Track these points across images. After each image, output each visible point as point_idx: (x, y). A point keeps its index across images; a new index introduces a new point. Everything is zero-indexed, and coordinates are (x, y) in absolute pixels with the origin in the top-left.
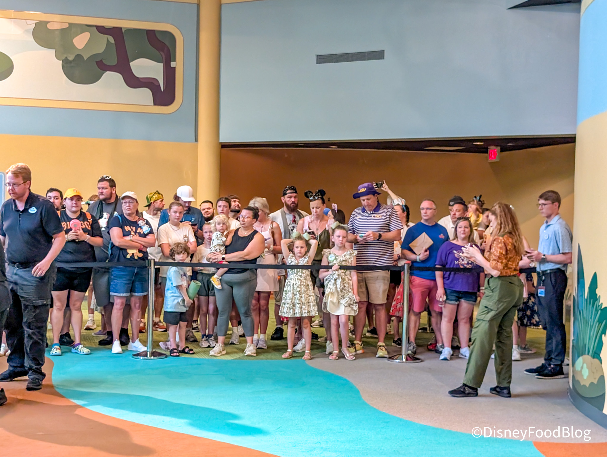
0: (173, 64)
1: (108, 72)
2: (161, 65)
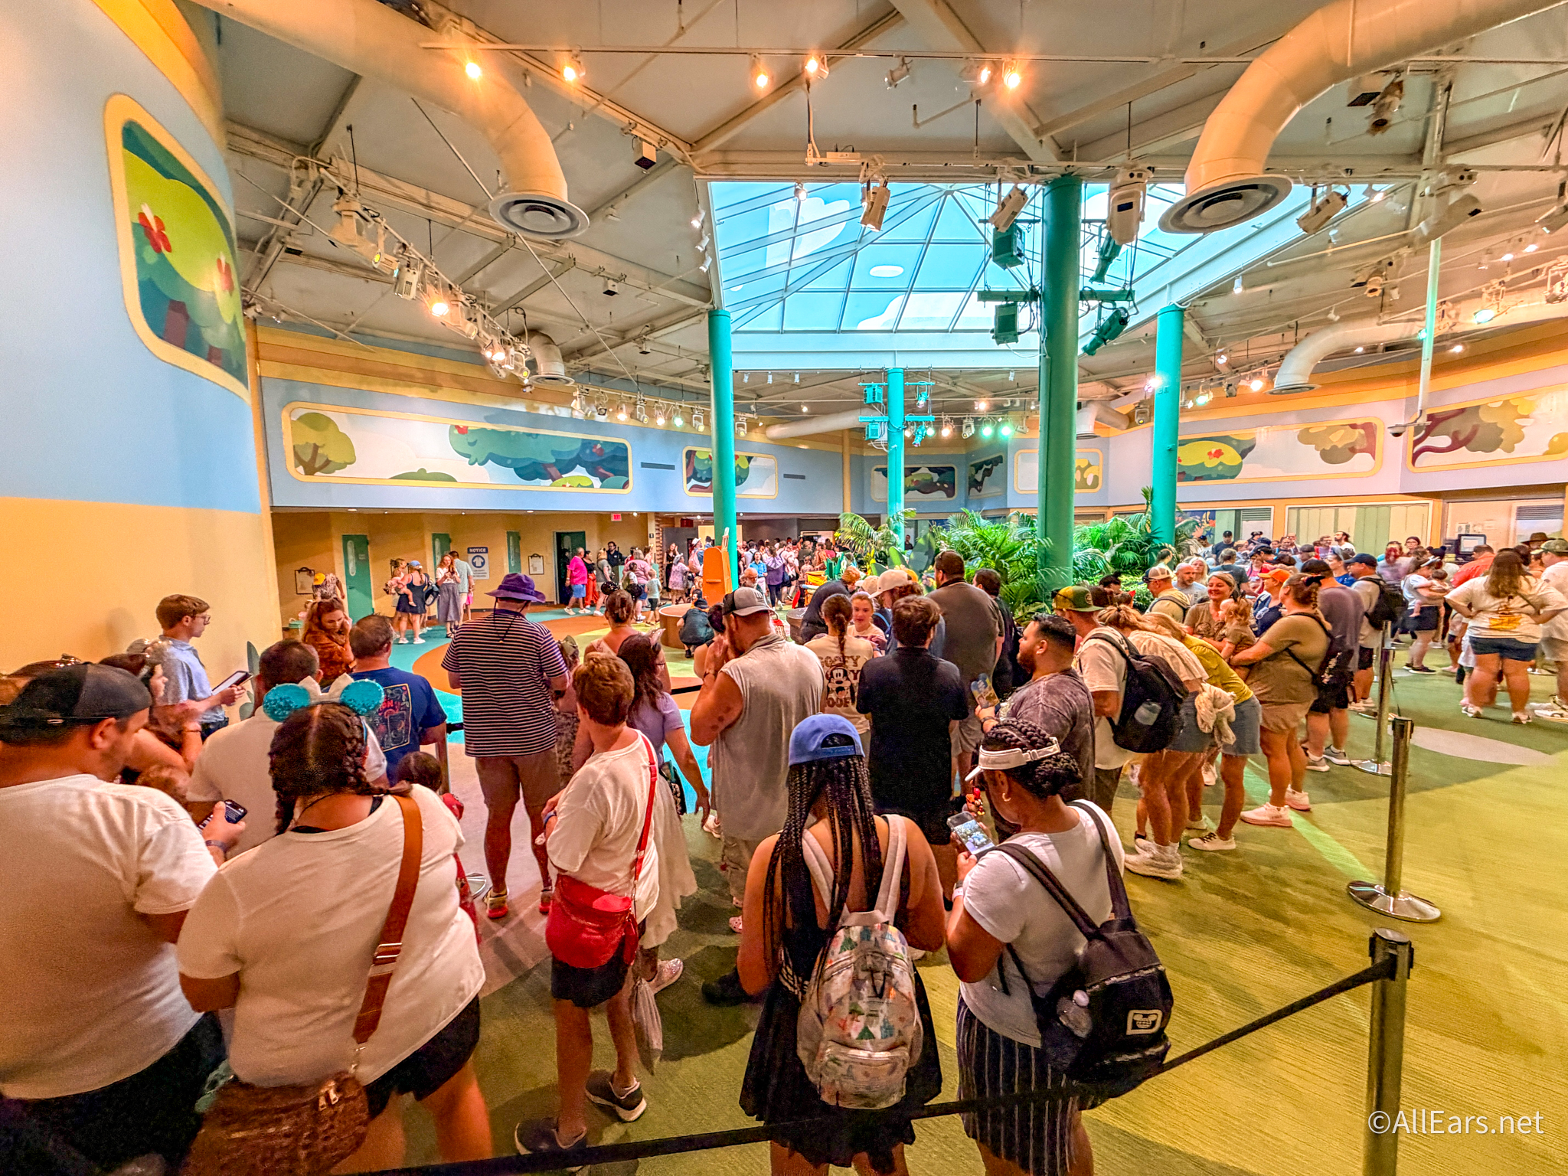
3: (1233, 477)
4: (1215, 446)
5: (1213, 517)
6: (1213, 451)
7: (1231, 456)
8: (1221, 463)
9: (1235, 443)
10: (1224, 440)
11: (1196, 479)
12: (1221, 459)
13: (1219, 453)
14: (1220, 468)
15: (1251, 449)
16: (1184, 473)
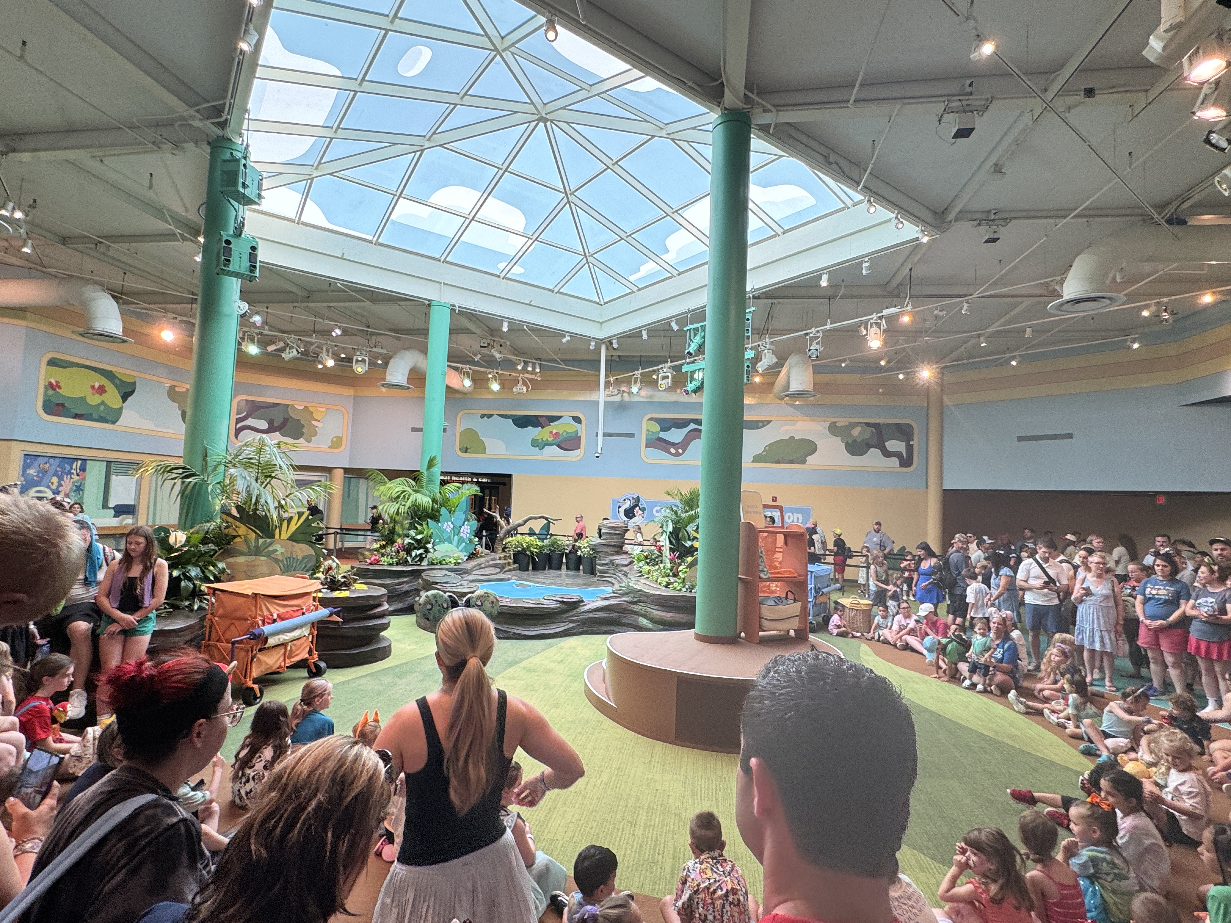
0: (911, 443)
1: (872, 449)
2: (904, 444)
3: (114, 423)
4: (99, 381)
5: (83, 469)
6: (97, 385)
7: (112, 398)
8: (103, 403)
9: (117, 381)
10: (109, 375)
11: (77, 416)
12: (105, 397)
13: (101, 390)
14: (102, 408)
15: (131, 393)
16: (62, 405)
